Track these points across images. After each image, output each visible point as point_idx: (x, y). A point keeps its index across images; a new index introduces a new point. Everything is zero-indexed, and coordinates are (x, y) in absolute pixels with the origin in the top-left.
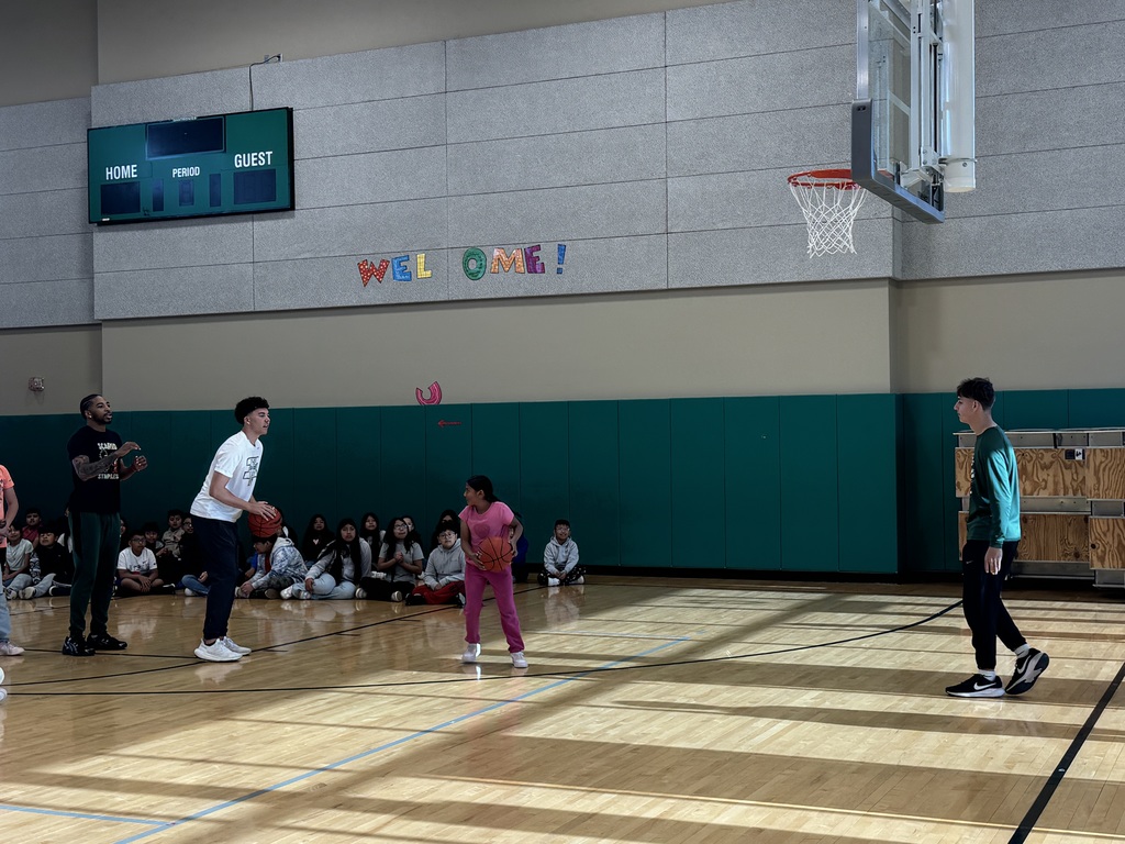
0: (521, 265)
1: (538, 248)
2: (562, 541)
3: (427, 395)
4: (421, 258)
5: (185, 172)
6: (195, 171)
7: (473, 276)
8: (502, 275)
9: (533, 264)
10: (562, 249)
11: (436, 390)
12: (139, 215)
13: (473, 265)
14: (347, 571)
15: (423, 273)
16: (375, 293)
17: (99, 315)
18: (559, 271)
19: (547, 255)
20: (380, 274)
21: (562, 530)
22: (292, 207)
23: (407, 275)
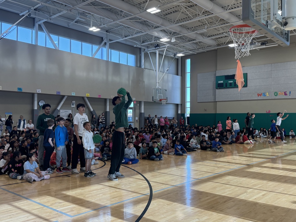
0: (284, 94)
1: (286, 92)
2: (292, 132)
3: (268, 112)
4: (267, 93)
5: (231, 82)
6: (232, 82)
7: (276, 96)
8: (280, 96)
9: (285, 94)
10: (290, 92)
11: (269, 111)
12: (224, 87)
13: (276, 94)
14: (265, 134)
15: (267, 95)
16: (260, 98)
17: (216, 101)
18: (290, 95)
19: (288, 93)
20: (261, 95)
21: (292, 130)
22: (247, 86)
23: (265, 95)
